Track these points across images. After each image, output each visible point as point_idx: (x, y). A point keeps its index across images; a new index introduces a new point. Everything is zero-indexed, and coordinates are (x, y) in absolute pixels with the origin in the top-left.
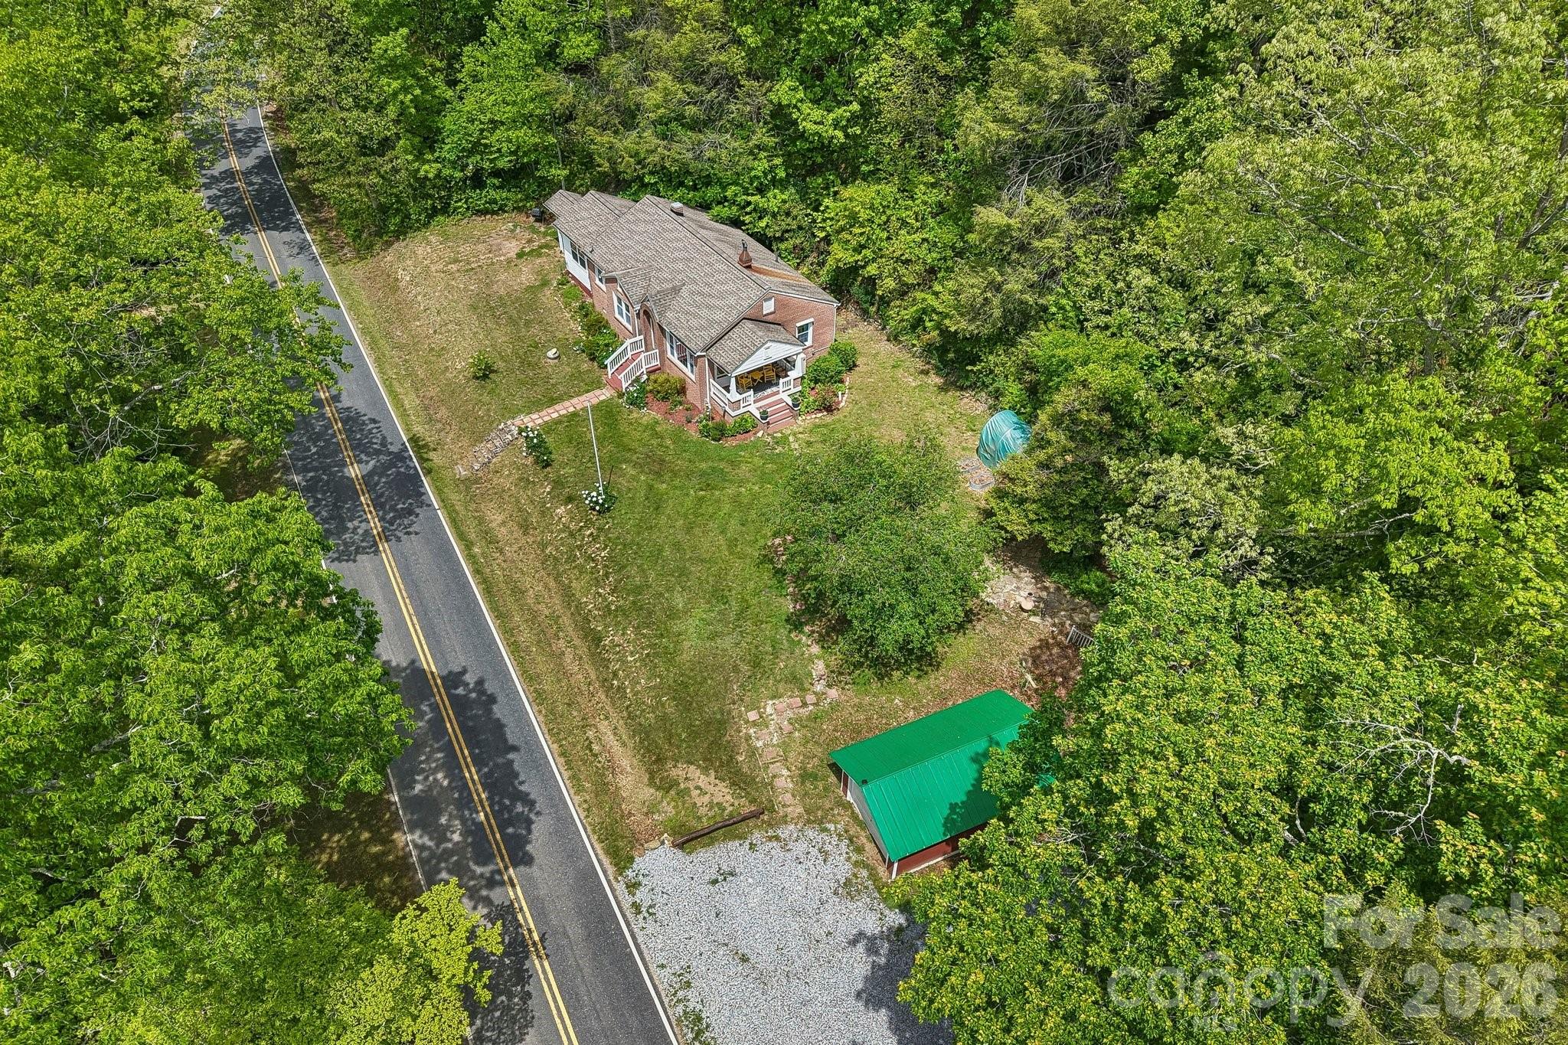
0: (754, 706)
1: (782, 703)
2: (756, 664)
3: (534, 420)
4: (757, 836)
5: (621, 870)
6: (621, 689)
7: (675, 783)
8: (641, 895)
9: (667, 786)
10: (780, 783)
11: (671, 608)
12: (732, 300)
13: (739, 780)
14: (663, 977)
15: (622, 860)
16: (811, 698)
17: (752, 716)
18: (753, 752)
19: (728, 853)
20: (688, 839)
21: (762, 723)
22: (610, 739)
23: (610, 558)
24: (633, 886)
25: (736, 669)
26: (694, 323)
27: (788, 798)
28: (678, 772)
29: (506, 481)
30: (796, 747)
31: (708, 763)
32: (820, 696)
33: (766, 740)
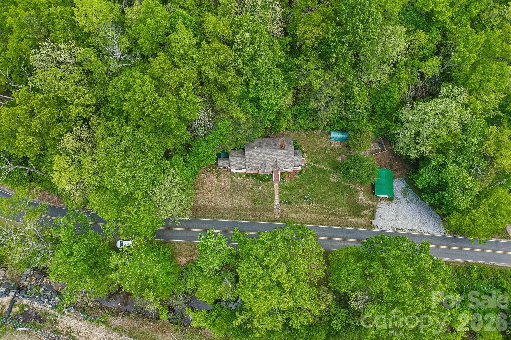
0: (358, 199)
1: (360, 195)
2: (351, 195)
3: (277, 199)
4: (377, 210)
5: (375, 228)
6: (345, 214)
7: (363, 216)
8: (379, 227)
9: (363, 217)
10: (371, 203)
11: (335, 200)
12: (289, 155)
13: (368, 207)
14: (391, 230)
15: (374, 227)
16: (361, 192)
17: (359, 200)
18: (365, 204)
19: (378, 215)
20: (373, 218)
21: (361, 200)
22: (351, 220)
23: (320, 204)
24: (378, 227)
25: (351, 198)
26: (287, 163)
27: (373, 203)
28: (362, 214)
29: (287, 210)
30: (367, 198)
31: (363, 210)
32: (361, 190)
33: (364, 201)
